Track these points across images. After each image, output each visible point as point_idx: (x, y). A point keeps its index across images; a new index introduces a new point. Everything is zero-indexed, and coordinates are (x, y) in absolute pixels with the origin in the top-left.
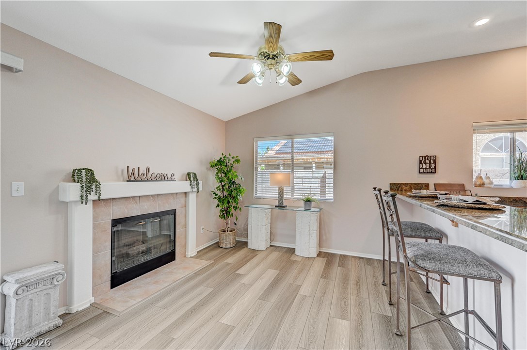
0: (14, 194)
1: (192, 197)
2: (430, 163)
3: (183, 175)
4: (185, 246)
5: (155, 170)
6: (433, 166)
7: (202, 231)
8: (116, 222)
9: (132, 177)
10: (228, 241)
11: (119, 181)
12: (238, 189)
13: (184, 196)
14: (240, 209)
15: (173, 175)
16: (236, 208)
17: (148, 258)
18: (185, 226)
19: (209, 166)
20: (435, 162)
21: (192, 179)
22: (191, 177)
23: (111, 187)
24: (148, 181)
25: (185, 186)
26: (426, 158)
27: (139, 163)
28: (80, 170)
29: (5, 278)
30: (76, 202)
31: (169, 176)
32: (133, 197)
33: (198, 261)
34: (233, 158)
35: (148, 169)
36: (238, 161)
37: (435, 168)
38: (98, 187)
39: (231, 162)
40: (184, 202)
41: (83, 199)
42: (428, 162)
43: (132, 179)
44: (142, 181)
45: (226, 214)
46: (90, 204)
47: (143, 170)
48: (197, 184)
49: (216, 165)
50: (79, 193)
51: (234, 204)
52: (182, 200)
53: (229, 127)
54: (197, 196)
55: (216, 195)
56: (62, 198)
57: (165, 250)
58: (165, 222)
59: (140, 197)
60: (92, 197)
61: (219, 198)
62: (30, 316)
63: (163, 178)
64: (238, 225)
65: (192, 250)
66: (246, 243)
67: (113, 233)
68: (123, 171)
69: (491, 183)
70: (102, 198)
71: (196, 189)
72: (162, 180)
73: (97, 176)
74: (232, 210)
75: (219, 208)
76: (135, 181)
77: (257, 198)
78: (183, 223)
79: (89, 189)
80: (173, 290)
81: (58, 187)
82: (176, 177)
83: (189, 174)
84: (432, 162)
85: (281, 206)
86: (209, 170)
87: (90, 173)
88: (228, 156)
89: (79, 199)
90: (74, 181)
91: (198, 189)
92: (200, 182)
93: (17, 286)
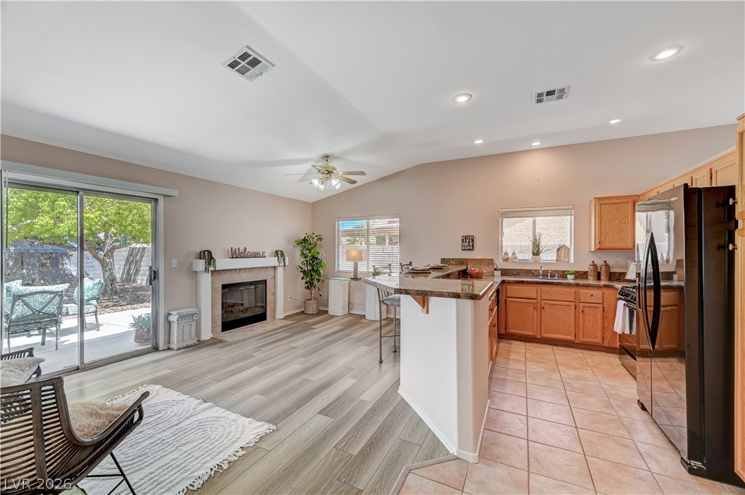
0: (173, 266)
1: (280, 271)
2: (469, 242)
3: (272, 252)
4: (274, 310)
5: (250, 250)
6: (471, 244)
7: (289, 300)
8: (224, 287)
9: (235, 254)
10: (312, 308)
11: (226, 258)
12: (320, 263)
13: (273, 269)
14: (323, 281)
15: (264, 252)
16: (319, 280)
17: (246, 315)
18: (274, 294)
19: (295, 244)
20: (473, 241)
21: (279, 255)
22: (279, 254)
23: (223, 263)
24: (245, 257)
25: (273, 261)
26: (466, 237)
27: (240, 245)
28: (204, 251)
29: (170, 312)
30: (203, 271)
31: (261, 254)
32: (235, 270)
33: (284, 321)
34: (316, 236)
35: (245, 248)
36: (320, 239)
37: (473, 245)
38: (214, 262)
39: (315, 240)
40: (273, 274)
41: (207, 270)
42: (467, 241)
43: (235, 256)
44: (241, 257)
45: (310, 285)
46: (210, 272)
47: (242, 250)
48: (284, 260)
49: (301, 243)
50: (204, 266)
51: (317, 277)
52: (272, 272)
53: (316, 208)
54: (284, 270)
55: (302, 269)
56: (195, 269)
57: (259, 311)
58: (258, 290)
59: (240, 269)
60: (211, 268)
61: (304, 272)
62: (183, 335)
63: (256, 255)
64: (323, 297)
65: (280, 314)
66: (327, 311)
67: (223, 294)
68: (228, 251)
69: (516, 258)
70: (217, 269)
71: (282, 264)
72: (255, 257)
73: (213, 256)
74: (315, 282)
75: (304, 280)
76: (237, 257)
77: (339, 271)
78: (273, 291)
79: (209, 264)
80: (264, 333)
81: (192, 262)
82: (266, 254)
83: (277, 252)
84: (471, 241)
85: (355, 279)
86: (296, 247)
87: (210, 253)
88: (312, 235)
89: (204, 269)
90: (201, 258)
91: (285, 264)
92: (287, 258)
93: (178, 316)
